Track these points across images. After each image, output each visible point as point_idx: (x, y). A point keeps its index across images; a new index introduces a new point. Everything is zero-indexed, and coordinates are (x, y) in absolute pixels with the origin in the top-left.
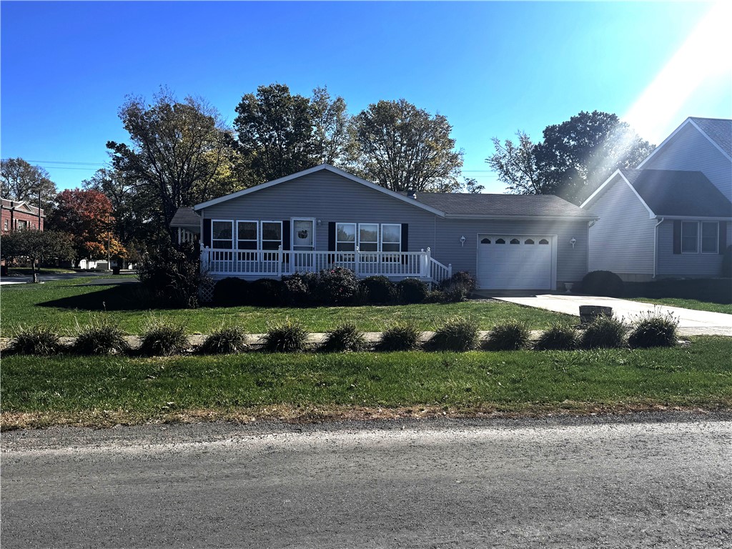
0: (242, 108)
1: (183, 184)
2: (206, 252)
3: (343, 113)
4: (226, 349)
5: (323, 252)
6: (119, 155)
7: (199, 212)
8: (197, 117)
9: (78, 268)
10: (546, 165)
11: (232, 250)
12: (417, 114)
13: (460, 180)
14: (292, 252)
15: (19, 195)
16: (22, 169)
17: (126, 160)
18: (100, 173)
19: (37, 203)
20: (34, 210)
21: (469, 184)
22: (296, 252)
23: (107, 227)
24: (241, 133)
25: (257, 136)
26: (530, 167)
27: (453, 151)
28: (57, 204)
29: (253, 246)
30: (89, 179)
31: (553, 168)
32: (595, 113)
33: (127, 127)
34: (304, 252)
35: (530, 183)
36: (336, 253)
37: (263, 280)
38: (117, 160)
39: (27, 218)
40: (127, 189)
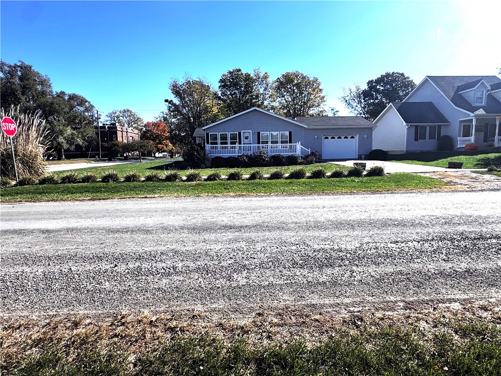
0: (221, 81)
1: (198, 116)
2: (208, 147)
3: (268, 79)
4: (214, 179)
5: (255, 145)
6: (170, 105)
7: (204, 130)
8: (202, 86)
9: (155, 156)
10: (368, 99)
11: (218, 145)
12: (304, 78)
13: (326, 108)
14: (242, 145)
15: (128, 125)
16: (129, 114)
17: (173, 107)
18: (162, 113)
19: (136, 128)
20: (136, 131)
21: (332, 110)
22: (244, 145)
23: (166, 138)
24: (222, 92)
25: (229, 93)
26: (361, 101)
27: (322, 95)
28: (144, 128)
29: (226, 143)
30: (157, 117)
31: (372, 101)
32: (393, 73)
33: (173, 93)
34: (248, 145)
35: (360, 109)
36: (261, 145)
37: (230, 157)
38: (170, 107)
39: (133, 135)
40: (173, 120)
